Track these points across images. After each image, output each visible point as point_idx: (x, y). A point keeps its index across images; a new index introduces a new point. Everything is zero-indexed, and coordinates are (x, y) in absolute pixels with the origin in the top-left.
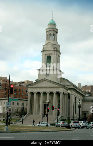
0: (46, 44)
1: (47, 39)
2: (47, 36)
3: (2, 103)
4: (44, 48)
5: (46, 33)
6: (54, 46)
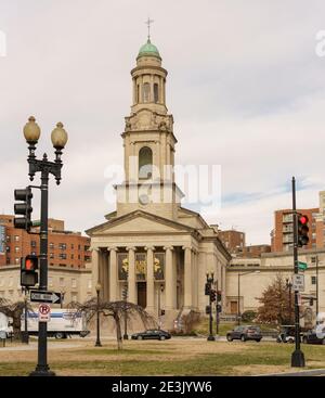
0: (134, 115)
6: (159, 120)
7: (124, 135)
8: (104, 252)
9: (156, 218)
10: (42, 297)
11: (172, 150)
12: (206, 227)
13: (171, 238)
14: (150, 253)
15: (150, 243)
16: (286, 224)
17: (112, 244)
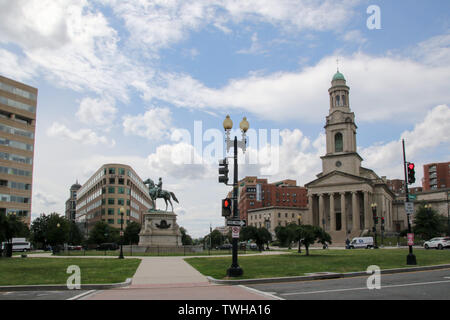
0: (331, 115)
1: (332, 106)
2: (332, 99)
3: (279, 214)
4: (328, 121)
5: (329, 96)
6: (346, 116)
7: (325, 127)
8: (316, 197)
9: (346, 175)
10: (234, 223)
11: (355, 133)
12: (378, 178)
13: (355, 186)
14: (343, 196)
15: (342, 190)
16: (431, 179)
17: (320, 192)
